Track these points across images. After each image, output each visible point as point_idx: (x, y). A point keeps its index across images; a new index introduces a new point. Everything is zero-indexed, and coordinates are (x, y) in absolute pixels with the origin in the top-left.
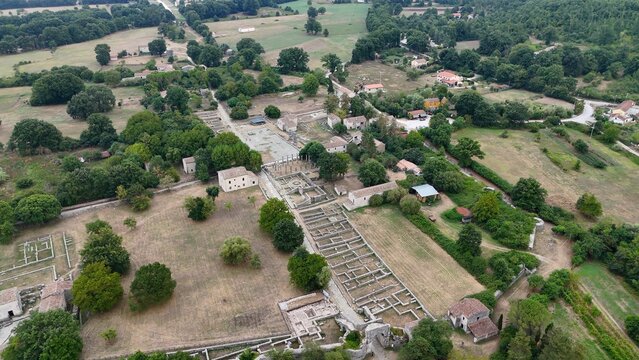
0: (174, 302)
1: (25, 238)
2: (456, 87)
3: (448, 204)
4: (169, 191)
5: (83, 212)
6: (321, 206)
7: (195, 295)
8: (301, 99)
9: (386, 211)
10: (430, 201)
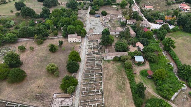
0: (24, 82)
1: (5, 46)
2: (186, 11)
3: (147, 67)
4: (52, 39)
5: (25, 41)
6: (96, 56)
7: (32, 81)
8: (117, 9)
9: (119, 64)
10: (139, 64)
